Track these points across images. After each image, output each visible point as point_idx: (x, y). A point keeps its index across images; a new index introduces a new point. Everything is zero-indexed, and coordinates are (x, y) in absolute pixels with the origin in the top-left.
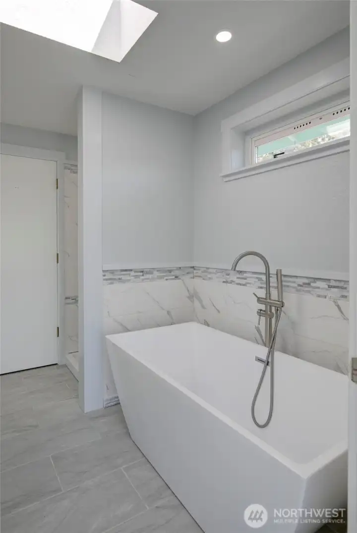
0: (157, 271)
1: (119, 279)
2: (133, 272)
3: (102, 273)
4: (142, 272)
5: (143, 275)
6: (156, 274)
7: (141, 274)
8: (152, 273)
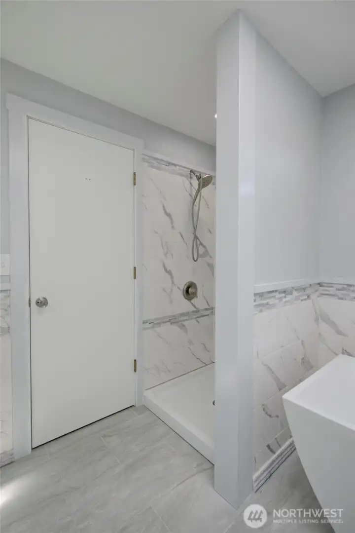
0: (296, 290)
1: (267, 304)
2: (277, 293)
3: (253, 298)
4: (285, 292)
5: (285, 297)
6: (295, 293)
7: (283, 295)
8: (291, 293)
